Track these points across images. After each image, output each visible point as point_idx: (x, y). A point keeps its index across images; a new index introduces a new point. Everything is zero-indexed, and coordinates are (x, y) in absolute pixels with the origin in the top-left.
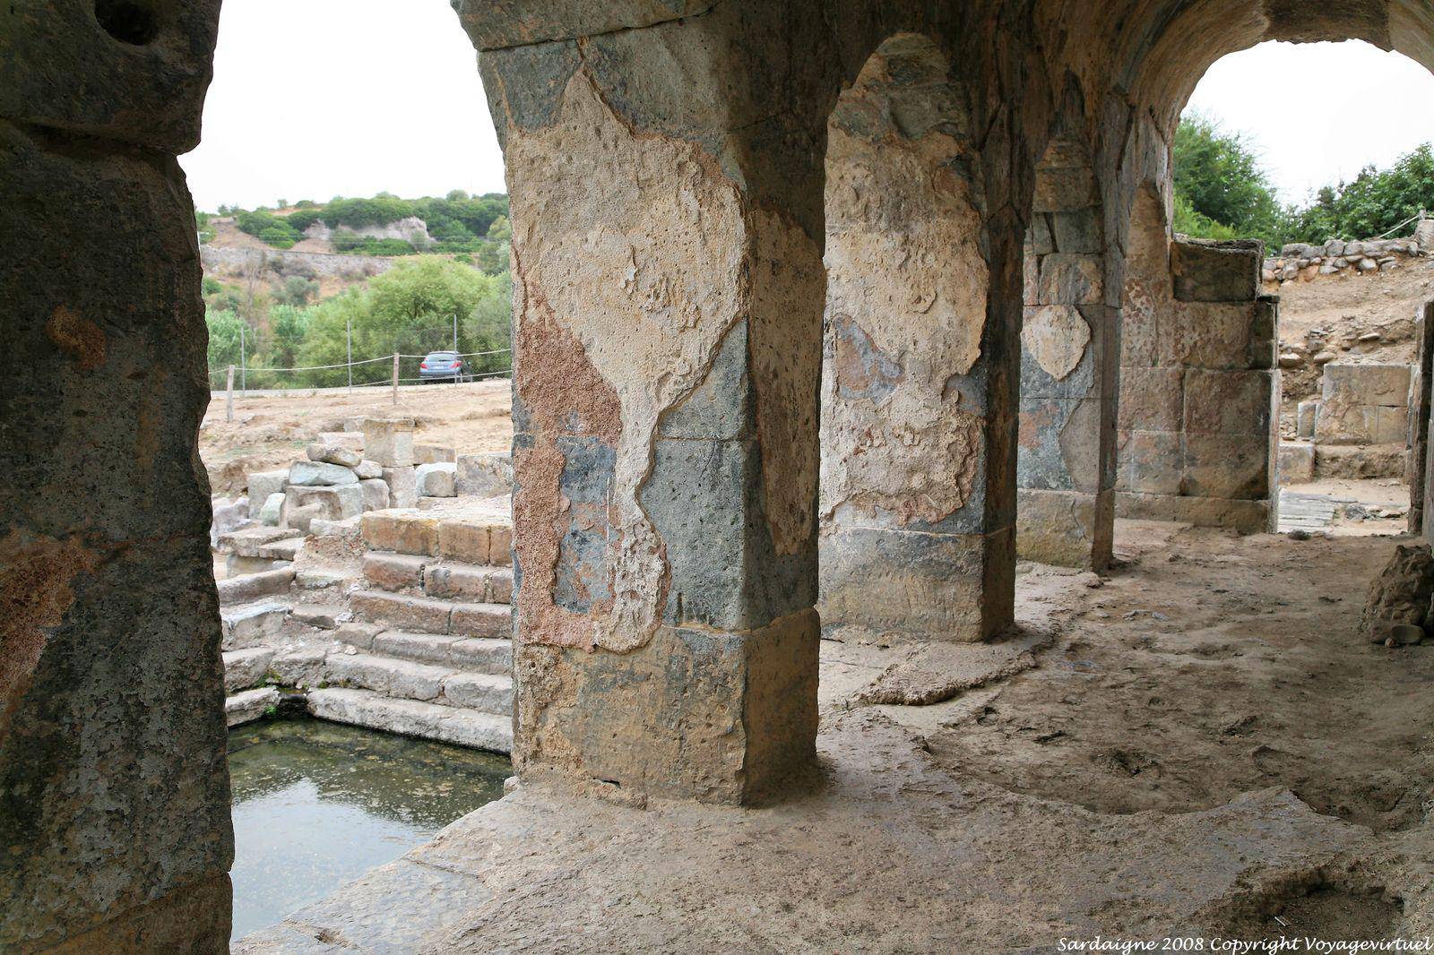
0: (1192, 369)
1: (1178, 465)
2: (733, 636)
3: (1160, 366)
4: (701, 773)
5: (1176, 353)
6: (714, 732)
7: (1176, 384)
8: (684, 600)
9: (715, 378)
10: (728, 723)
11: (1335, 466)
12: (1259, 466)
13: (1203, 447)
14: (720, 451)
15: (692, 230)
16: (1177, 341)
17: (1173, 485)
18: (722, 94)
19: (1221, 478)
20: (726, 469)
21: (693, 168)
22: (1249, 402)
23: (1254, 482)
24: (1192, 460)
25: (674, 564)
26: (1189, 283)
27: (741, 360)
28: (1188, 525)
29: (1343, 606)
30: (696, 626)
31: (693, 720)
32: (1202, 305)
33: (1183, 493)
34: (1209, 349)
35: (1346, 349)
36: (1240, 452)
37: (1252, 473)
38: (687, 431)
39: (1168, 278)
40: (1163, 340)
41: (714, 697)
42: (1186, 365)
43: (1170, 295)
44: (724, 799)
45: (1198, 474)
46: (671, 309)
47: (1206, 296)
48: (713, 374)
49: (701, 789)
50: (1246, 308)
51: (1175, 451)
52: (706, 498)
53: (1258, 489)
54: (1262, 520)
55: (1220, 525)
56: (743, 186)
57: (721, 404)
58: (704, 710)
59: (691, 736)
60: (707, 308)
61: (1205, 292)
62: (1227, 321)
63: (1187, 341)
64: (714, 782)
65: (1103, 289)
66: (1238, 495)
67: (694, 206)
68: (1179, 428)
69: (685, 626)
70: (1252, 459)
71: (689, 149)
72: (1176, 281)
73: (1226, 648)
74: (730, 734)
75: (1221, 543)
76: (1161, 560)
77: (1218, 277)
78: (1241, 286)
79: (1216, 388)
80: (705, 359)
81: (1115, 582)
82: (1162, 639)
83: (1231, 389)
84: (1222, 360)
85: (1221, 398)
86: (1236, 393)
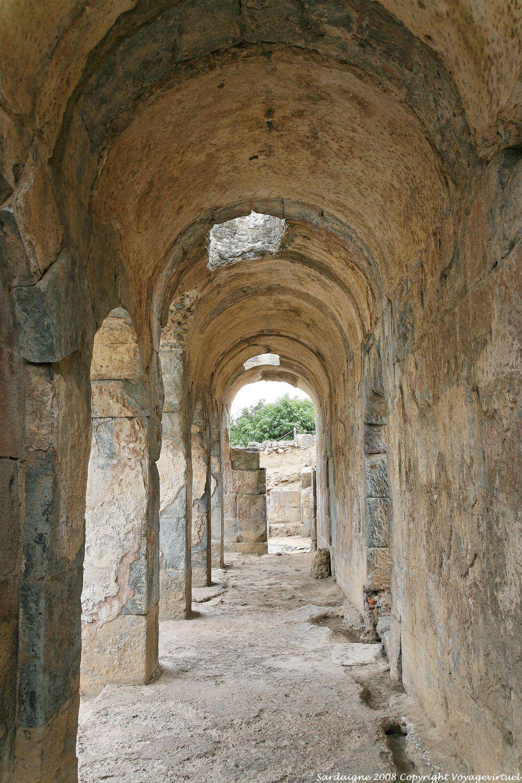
0: (239, 495)
1: (236, 531)
2: (183, 571)
3: (228, 494)
4: (173, 612)
5: (234, 489)
6: (178, 599)
7: (234, 500)
8: (167, 563)
9: (177, 501)
10: (181, 596)
11: (277, 532)
12: (264, 530)
13: (244, 524)
14: (178, 521)
15: (171, 462)
16: (234, 485)
17: (235, 539)
18: (181, 430)
19: (251, 535)
20: (180, 525)
21: (171, 447)
22: (259, 506)
23: (262, 536)
24: (241, 529)
25: (164, 553)
26: (237, 463)
27: (184, 496)
28: (241, 553)
29: (302, 572)
30: (171, 570)
31: (170, 597)
32: (241, 471)
33: (238, 542)
34: (245, 487)
35: (277, 485)
36: (257, 525)
37: (262, 532)
38: (169, 516)
39: (230, 461)
40: (229, 484)
41: (177, 589)
42: (237, 493)
43: (231, 468)
44: (181, 618)
45: (243, 533)
46: (164, 483)
47: (243, 468)
48: (176, 500)
49: (173, 616)
50: (257, 472)
51: (235, 525)
52: (174, 534)
53: (263, 538)
54: (265, 550)
55: (252, 552)
56: (185, 452)
57: (178, 508)
58: (174, 593)
59: (170, 601)
60: (175, 483)
61: (242, 467)
62: (250, 477)
63: (237, 485)
64: (177, 614)
65: (220, 468)
66: (257, 541)
67: (171, 456)
68: (236, 517)
69: (167, 570)
70: (261, 527)
71: (171, 442)
72: (232, 463)
73: (276, 583)
74: (182, 599)
75: (254, 558)
76: (239, 564)
77: (246, 461)
78: (254, 465)
79: (248, 502)
80: (174, 496)
81: (228, 571)
82: (256, 583)
83: (253, 502)
84: (250, 491)
85: (250, 504)
86: (255, 503)
